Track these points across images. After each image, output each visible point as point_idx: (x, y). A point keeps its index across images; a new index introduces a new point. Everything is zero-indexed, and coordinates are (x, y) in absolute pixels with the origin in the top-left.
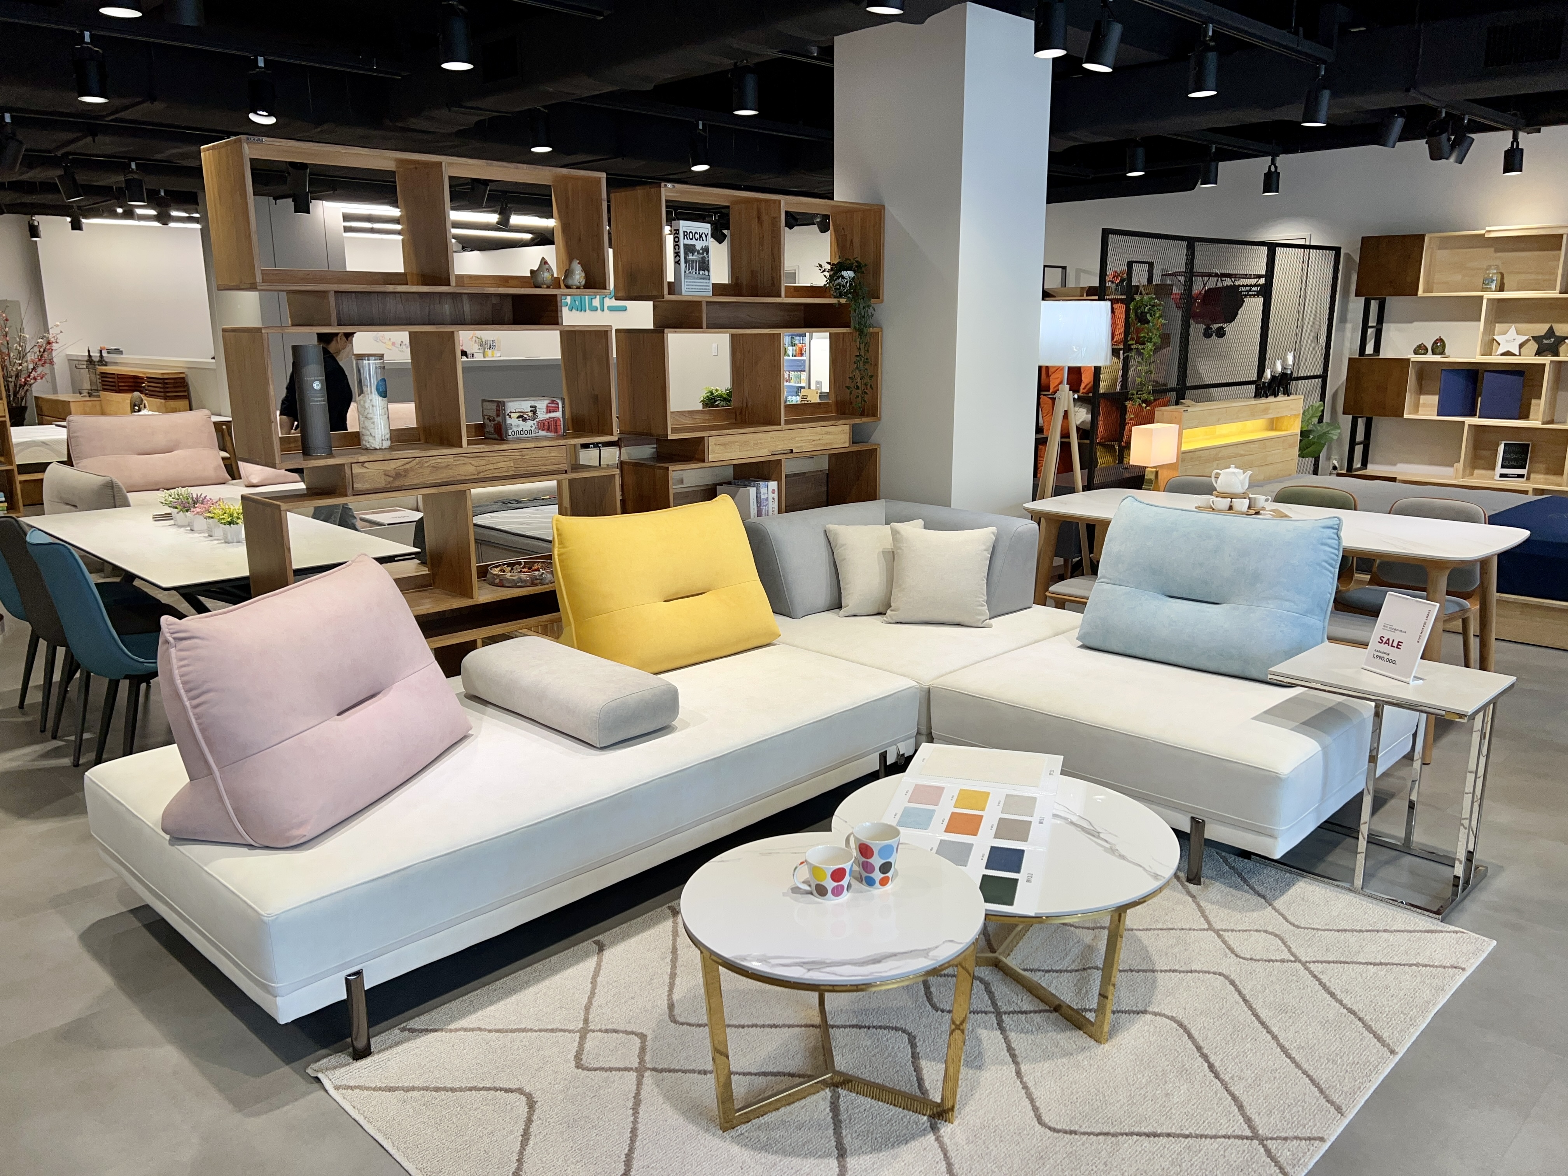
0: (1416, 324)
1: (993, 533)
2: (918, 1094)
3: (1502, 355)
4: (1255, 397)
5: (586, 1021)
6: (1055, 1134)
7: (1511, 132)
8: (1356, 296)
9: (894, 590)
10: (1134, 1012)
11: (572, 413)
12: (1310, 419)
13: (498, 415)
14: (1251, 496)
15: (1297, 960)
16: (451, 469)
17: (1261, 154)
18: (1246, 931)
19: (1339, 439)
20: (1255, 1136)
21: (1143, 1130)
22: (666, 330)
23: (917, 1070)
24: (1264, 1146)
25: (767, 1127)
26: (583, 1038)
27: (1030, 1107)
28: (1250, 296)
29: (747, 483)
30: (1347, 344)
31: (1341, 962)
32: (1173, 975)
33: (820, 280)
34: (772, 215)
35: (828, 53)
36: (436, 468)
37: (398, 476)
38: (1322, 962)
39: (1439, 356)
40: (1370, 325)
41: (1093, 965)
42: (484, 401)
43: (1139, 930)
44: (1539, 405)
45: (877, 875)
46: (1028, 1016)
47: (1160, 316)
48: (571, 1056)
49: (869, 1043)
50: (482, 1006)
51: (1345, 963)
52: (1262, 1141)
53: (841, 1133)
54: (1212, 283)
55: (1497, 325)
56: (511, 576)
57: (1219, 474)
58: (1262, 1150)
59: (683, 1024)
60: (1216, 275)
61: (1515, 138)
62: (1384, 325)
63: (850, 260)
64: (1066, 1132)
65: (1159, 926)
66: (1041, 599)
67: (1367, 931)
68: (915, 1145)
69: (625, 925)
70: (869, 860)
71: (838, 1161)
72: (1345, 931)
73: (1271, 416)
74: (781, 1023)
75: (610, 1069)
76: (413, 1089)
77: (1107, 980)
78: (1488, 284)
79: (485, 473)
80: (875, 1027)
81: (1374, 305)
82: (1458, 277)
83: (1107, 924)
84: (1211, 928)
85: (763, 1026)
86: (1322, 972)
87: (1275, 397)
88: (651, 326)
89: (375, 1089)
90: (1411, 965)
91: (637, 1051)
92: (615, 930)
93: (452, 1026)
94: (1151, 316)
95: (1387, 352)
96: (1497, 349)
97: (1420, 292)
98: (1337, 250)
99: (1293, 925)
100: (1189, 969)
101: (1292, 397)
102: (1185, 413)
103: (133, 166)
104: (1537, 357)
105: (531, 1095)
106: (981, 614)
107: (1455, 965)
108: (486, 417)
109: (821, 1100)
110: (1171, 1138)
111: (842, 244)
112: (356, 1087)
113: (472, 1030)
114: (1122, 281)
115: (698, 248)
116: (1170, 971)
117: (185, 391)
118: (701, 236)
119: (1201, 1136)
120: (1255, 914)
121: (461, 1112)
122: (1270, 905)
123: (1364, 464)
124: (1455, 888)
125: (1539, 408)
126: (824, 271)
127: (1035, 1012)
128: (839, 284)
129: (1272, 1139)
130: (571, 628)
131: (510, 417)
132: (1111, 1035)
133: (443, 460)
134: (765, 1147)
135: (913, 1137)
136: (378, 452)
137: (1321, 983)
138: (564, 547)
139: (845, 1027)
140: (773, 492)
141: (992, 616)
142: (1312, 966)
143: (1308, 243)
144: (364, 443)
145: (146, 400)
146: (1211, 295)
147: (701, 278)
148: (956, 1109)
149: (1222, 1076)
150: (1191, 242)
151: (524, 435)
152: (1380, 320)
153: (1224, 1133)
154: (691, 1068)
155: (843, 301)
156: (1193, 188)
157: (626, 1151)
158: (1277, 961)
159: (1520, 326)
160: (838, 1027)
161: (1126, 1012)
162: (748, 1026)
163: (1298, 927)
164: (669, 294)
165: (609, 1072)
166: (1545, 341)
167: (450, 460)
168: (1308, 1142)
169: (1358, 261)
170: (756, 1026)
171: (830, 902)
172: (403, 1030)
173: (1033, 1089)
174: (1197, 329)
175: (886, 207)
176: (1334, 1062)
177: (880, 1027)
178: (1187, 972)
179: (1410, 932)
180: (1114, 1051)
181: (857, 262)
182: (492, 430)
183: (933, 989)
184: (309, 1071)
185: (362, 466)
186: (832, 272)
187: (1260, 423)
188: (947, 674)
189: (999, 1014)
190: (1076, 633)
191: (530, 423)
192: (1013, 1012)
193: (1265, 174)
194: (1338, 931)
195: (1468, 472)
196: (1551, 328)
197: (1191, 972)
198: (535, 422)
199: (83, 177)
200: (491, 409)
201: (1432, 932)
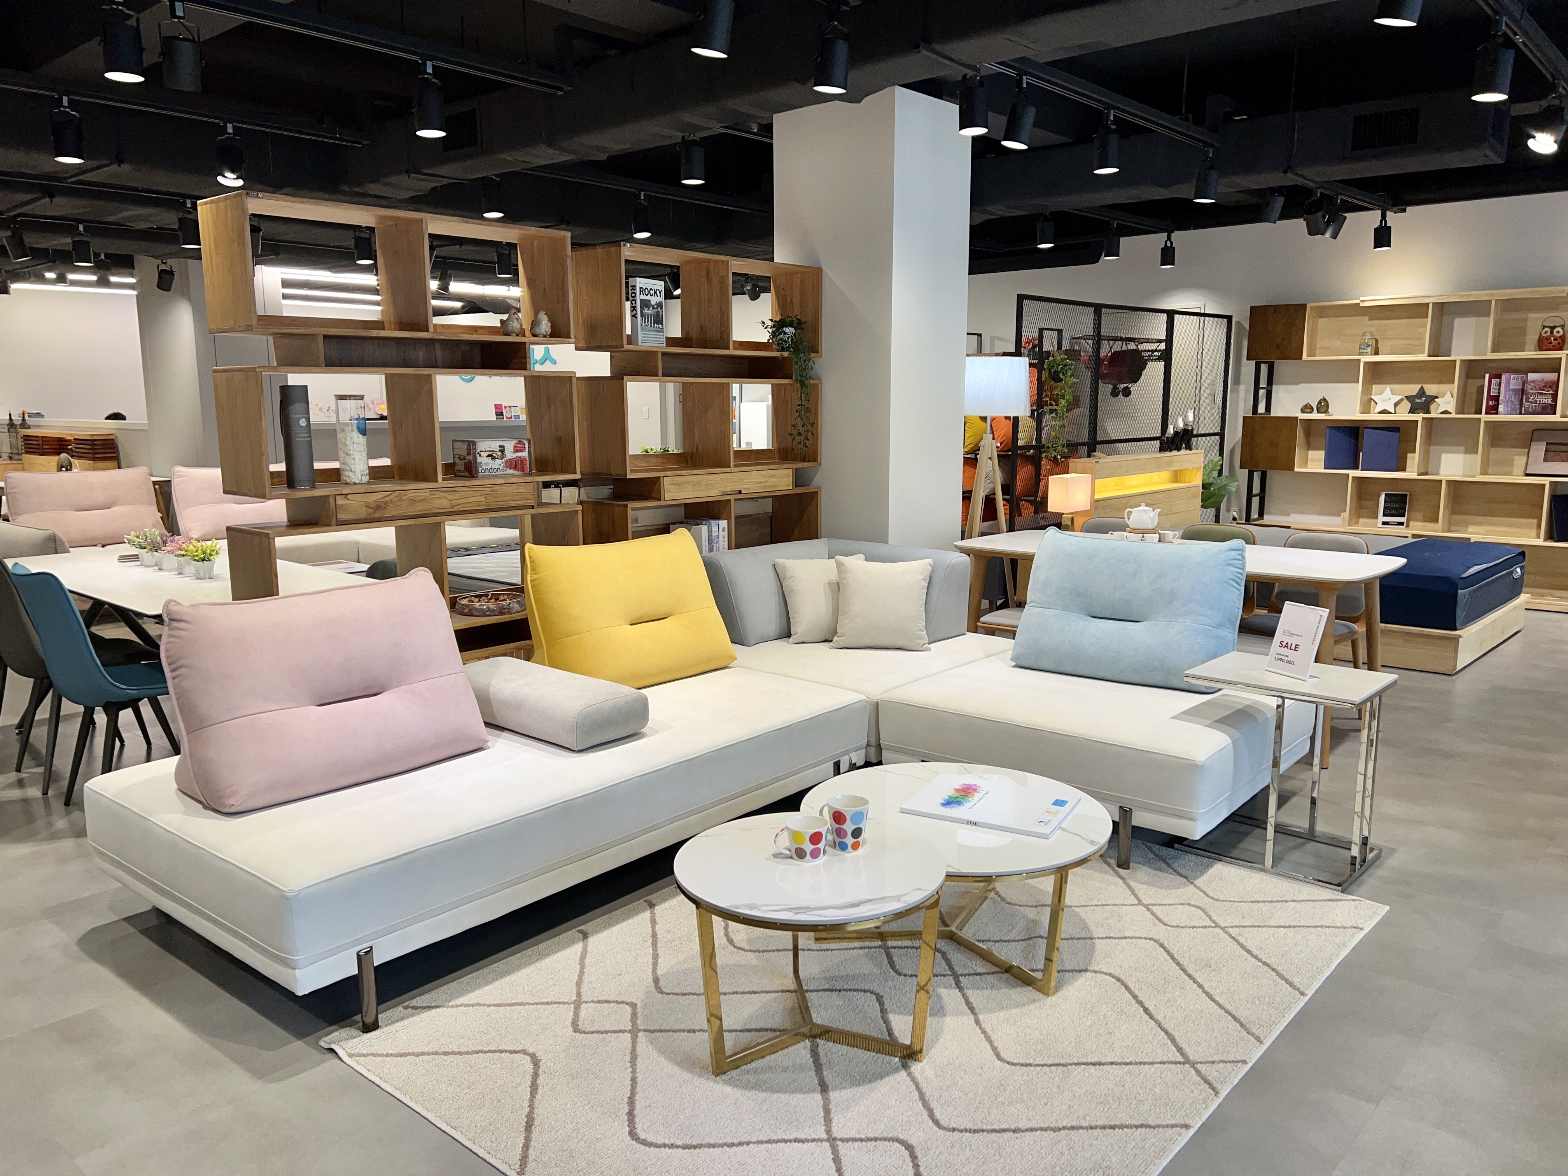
0: (1301, 385)
1: (930, 564)
2: (888, 1038)
3: (1380, 413)
4: (1160, 451)
5: (579, 994)
6: (1013, 1067)
7: (1380, 212)
8: (1247, 359)
9: (840, 618)
10: (1076, 971)
11: (535, 455)
12: (1210, 472)
13: (469, 454)
14: (1160, 532)
15: (1217, 926)
16: (427, 502)
17: (1158, 230)
18: (1172, 905)
19: (1238, 491)
20: (1187, 1061)
21: (1090, 1060)
22: (625, 377)
23: (886, 1022)
24: (1195, 1069)
25: (755, 1071)
26: (577, 1009)
27: (989, 1047)
28: (1152, 360)
29: (698, 522)
30: (1241, 404)
31: (1255, 927)
32: (1109, 941)
33: (764, 337)
34: (721, 274)
35: (768, 129)
36: (413, 501)
37: (378, 507)
38: (1238, 927)
39: (1324, 415)
40: (1261, 386)
41: (1038, 935)
42: (454, 441)
43: (1077, 906)
44: (1414, 458)
45: (849, 840)
46: (983, 977)
47: (1072, 375)
48: (568, 1023)
49: (841, 1002)
50: (479, 986)
51: (1258, 927)
52: (1193, 1065)
53: (822, 1073)
54: (1118, 347)
55: (1374, 386)
56: (480, 605)
57: (1132, 512)
58: (1193, 1072)
59: (669, 994)
60: (1121, 339)
61: (1384, 216)
62: (1274, 386)
63: (791, 317)
64: (1022, 1065)
65: (1095, 903)
66: (974, 627)
67: (1277, 901)
68: (890, 1080)
69: (605, 917)
70: (842, 826)
71: (822, 1095)
72: (1258, 902)
73: (1175, 468)
74: (759, 990)
75: (606, 1032)
76: (423, 1054)
77: (1051, 946)
78: (1364, 349)
79: (458, 507)
80: (846, 990)
81: (1264, 368)
82: (1337, 343)
83: (1049, 902)
84: (1140, 903)
85: (743, 993)
86: (1240, 935)
87: (1178, 451)
88: (608, 373)
89: (387, 1056)
90: (1316, 927)
91: (629, 1017)
92: (596, 921)
93: (452, 1003)
94: (1064, 375)
95: (1277, 411)
96: (1375, 408)
97: (1304, 357)
98: (1229, 318)
99: (1213, 899)
100: (1123, 936)
101: (1193, 451)
102: (1097, 464)
103: (81, 228)
104: (1410, 414)
105: (534, 1055)
106: (921, 639)
107: (1355, 926)
108: (457, 456)
109: (801, 1051)
110: (1114, 1066)
111: (782, 303)
112: (368, 1055)
113: (473, 1005)
114: (1034, 346)
115: (653, 303)
116: (1106, 938)
117: (114, 453)
118: (655, 293)
119: (1140, 1063)
120: (1179, 891)
121: (471, 1071)
122: (1192, 883)
123: (1261, 515)
124: (1353, 866)
125: (1414, 460)
126: (766, 328)
127: (988, 974)
128: (781, 339)
129: (1201, 1063)
130: (542, 650)
131: (480, 456)
132: (1057, 990)
133: (420, 494)
134: (756, 1087)
135: (888, 1074)
136: (357, 486)
137: (1238, 943)
138: (536, 574)
139: (818, 991)
140: (724, 530)
141: (930, 642)
142: (1230, 930)
143: (1202, 311)
144: (344, 478)
145: (76, 462)
146: (1117, 358)
147: (656, 331)
148: (924, 1052)
149: (1155, 1017)
150: (1098, 308)
151: (493, 473)
152: (1270, 382)
153: (1159, 1060)
154: (680, 1028)
155: (786, 354)
156: (1097, 262)
157: (628, 1095)
158: (1199, 927)
159: (1393, 386)
160: (811, 991)
161: (1069, 971)
162: (730, 993)
163: (1217, 900)
164: (628, 344)
165: (604, 1035)
166: (1417, 401)
167: (426, 494)
168: (1232, 1064)
169: (1248, 328)
170: (737, 993)
171: (809, 864)
172: (406, 1008)
173: (990, 1033)
174: (1105, 389)
175: (824, 268)
176: (1253, 1003)
177: (850, 990)
178: (1122, 938)
179: (1315, 901)
180: (1061, 1001)
181: (797, 319)
182: (462, 468)
183: (895, 959)
184: (322, 1043)
185: (346, 497)
186: (774, 329)
187: (1165, 475)
188: (893, 689)
189: (956, 976)
190: (1009, 654)
191: (499, 461)
192: (969, 975)
193: (1162, 249)
194: (1252, 902)
195: (1353, 521)
196: (1422, 387)
197: (1125, 938)
198: (503, 460)
199: (31, 240)
200: (462, 449)
201: (1333, 900)
